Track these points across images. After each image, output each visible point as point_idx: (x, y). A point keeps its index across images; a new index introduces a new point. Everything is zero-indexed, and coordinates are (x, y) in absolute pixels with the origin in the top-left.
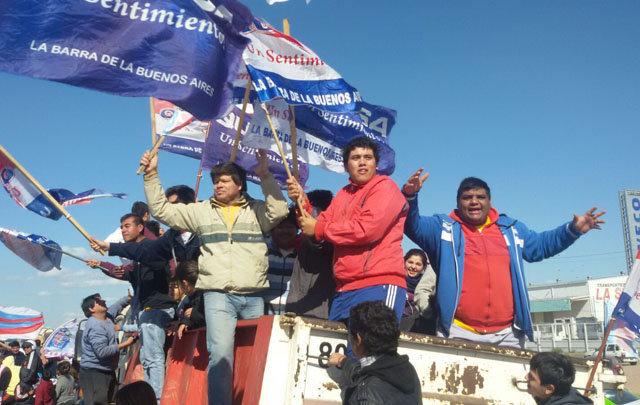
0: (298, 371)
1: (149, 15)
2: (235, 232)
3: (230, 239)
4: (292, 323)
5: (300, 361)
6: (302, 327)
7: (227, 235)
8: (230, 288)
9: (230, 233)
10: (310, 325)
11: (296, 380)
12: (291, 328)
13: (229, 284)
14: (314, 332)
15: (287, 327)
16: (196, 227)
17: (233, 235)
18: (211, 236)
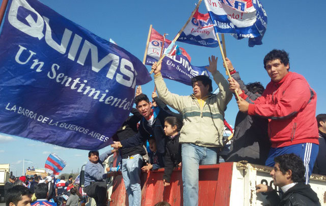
0: (252, 197)
1: (84, 89)
2: (204, 111)
3: (201, 115)
4: (245, 167)
5: (252, 191)
6: (252, 170)
7: (199, 113)
8: (199, 142)
9: (201, 112)
10: (256, 168)
11: (251, 202)
12: (244, 170)
13: (199, 140)
14: (259, 173)
15: (242, 169)
16: (183, 108)
17: (203, 113)
18: (190, 113)
